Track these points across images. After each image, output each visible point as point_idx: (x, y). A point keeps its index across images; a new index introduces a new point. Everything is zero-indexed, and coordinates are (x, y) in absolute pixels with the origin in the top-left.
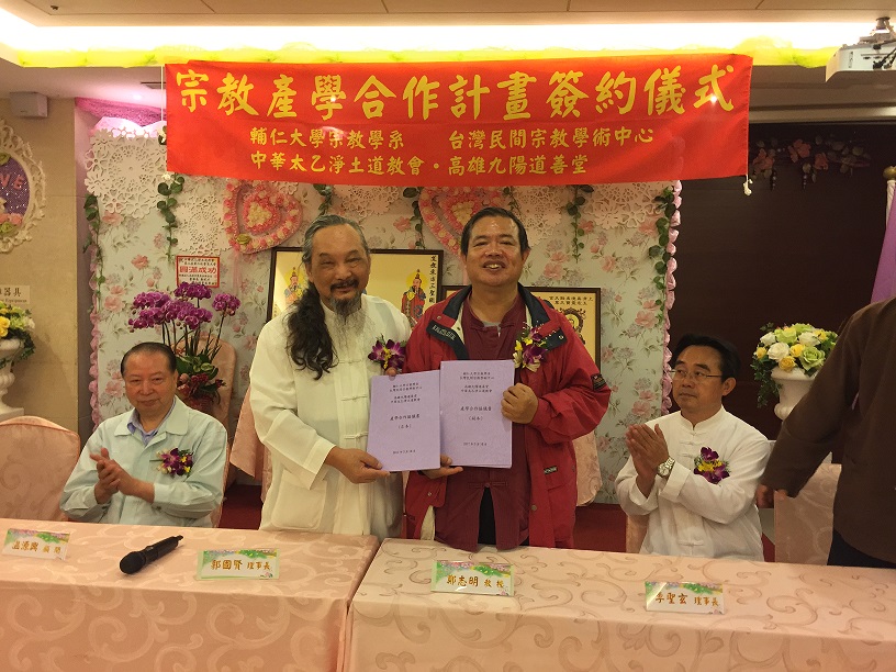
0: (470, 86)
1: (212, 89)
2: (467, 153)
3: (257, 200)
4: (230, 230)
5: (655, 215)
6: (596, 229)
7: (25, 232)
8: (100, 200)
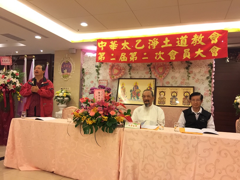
4: (110, 75)
5: (208, 69)
6: (193, 73)
7: (70, 76)
8: (85, 69)
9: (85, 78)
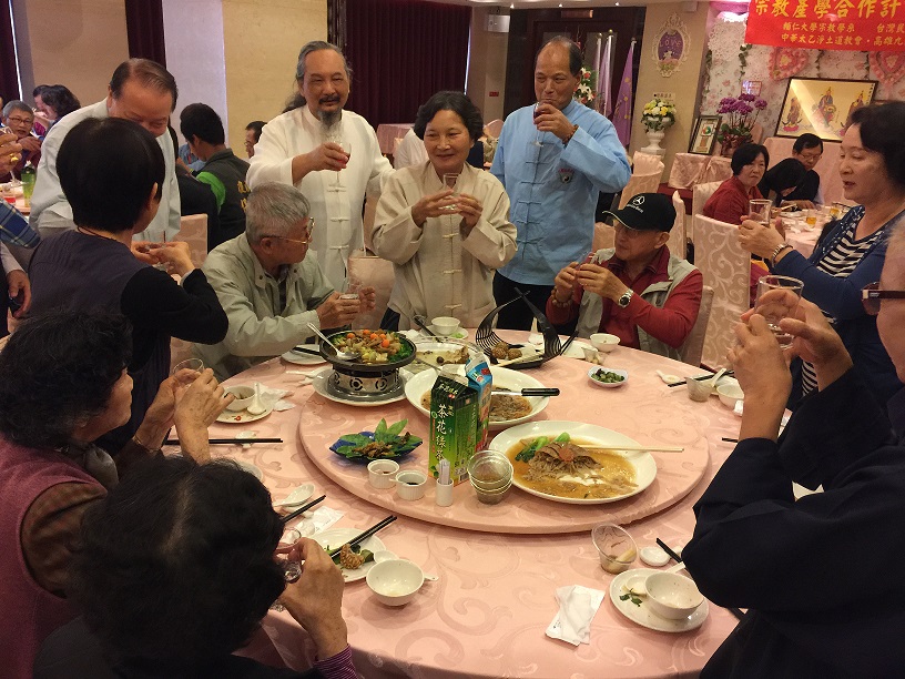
2: (884, 35)
3: (787, 53)
7: (678, 67)
9: (712, 73)
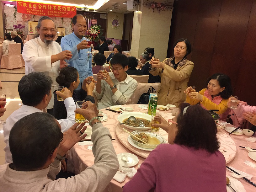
0: (50, 7)
1: (22, 4)
3: (26, 15)
4: (23, 18)
6: (64, 21)
8: (6, 14)
